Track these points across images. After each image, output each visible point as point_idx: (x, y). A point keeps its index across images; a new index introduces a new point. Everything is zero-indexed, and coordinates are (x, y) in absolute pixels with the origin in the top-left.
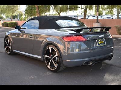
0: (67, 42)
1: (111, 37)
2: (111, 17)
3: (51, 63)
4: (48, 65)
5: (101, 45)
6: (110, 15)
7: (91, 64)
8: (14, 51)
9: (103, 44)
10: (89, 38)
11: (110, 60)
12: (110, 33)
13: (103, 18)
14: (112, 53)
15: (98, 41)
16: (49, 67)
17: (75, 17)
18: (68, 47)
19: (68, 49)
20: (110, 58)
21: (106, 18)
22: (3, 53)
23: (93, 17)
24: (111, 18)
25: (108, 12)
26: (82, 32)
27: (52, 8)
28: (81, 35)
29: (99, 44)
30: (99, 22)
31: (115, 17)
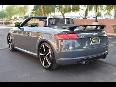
0: (60, 40)
1: (106, 35)
2: (109, 17)
3: (46, 60)
4: (43, 63)
5: (95, 43)
6: (108, 16)
7: (84, 62)
8: (15, 47)
9: (97, 42)
10: (83, 36)
11: (104, 58)
12: (104, 31)
13: (102, 18)
14: (107, 52)
15: (92, 39)
16: (43, 65)
17: (77, 17)
18: (61, 45)
19: (62, 46)
20: (104, 56)
21: (105, 19)
22: (7, 49)
23: (94, 17)
24: (109, 19)
25: (107, 13)
26: (75, 30)
27: (57, 9)
28: (74, 33)
29: (93, 43)
30: (97, 22)
31: (112, 18)
